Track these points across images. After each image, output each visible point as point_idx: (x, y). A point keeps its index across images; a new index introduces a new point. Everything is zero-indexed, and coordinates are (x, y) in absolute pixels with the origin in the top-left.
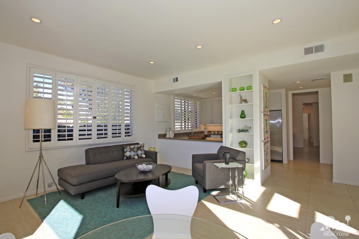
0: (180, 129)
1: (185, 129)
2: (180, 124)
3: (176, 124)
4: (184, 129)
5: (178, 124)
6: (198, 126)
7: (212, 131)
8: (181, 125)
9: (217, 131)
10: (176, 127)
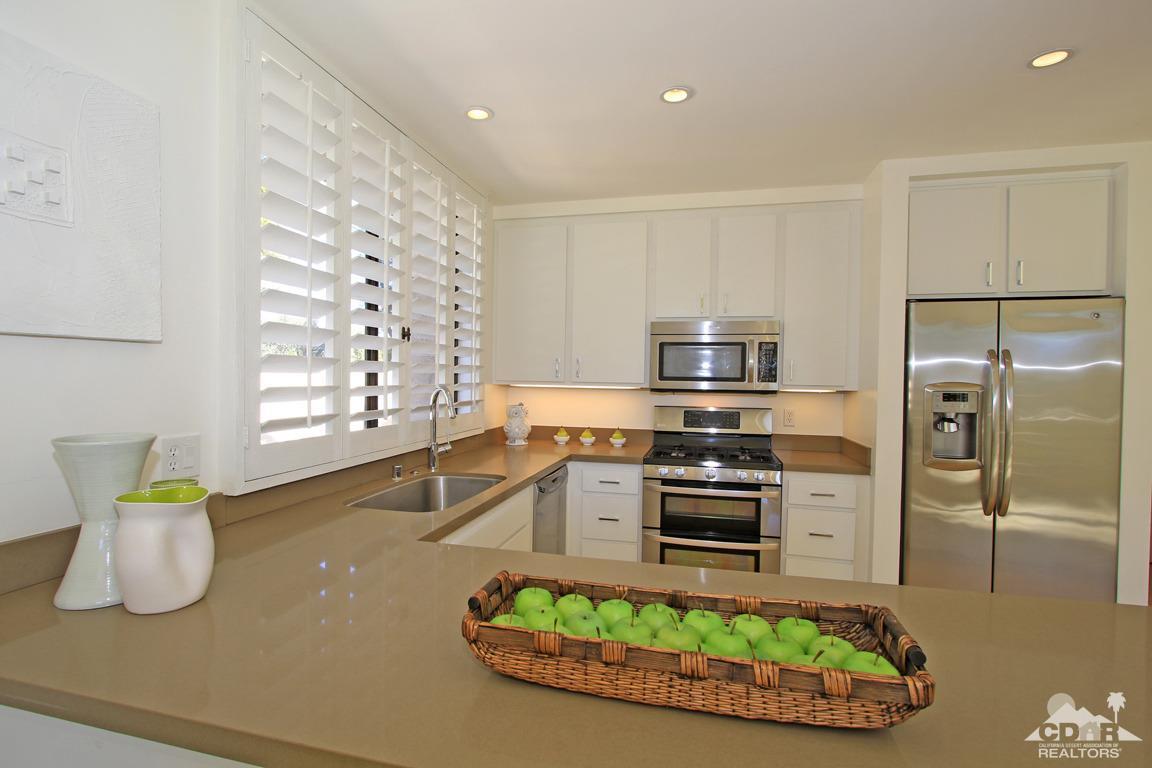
0: (320, 431)
1: (372, 424)
2: (321, 378)
3: (269, 379)
4: (358, 426)
5: (296, 379)
6: (464, 396)
7: (556, 430)
8: (337, 391)
9: (594, 431)
10: (269, 411)
